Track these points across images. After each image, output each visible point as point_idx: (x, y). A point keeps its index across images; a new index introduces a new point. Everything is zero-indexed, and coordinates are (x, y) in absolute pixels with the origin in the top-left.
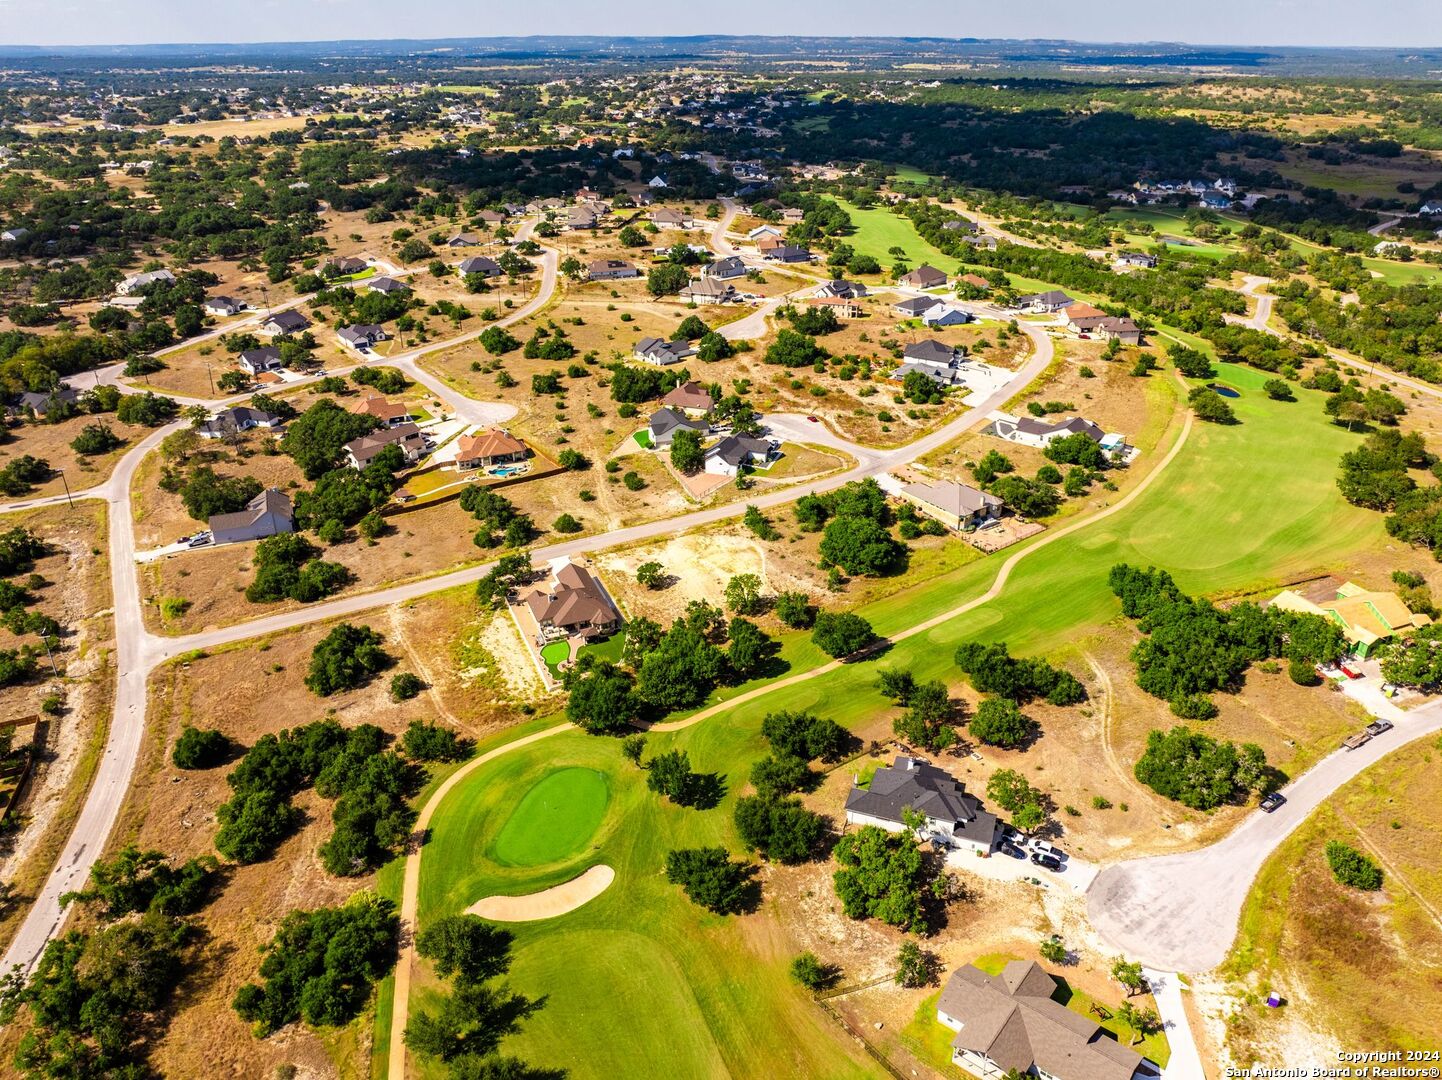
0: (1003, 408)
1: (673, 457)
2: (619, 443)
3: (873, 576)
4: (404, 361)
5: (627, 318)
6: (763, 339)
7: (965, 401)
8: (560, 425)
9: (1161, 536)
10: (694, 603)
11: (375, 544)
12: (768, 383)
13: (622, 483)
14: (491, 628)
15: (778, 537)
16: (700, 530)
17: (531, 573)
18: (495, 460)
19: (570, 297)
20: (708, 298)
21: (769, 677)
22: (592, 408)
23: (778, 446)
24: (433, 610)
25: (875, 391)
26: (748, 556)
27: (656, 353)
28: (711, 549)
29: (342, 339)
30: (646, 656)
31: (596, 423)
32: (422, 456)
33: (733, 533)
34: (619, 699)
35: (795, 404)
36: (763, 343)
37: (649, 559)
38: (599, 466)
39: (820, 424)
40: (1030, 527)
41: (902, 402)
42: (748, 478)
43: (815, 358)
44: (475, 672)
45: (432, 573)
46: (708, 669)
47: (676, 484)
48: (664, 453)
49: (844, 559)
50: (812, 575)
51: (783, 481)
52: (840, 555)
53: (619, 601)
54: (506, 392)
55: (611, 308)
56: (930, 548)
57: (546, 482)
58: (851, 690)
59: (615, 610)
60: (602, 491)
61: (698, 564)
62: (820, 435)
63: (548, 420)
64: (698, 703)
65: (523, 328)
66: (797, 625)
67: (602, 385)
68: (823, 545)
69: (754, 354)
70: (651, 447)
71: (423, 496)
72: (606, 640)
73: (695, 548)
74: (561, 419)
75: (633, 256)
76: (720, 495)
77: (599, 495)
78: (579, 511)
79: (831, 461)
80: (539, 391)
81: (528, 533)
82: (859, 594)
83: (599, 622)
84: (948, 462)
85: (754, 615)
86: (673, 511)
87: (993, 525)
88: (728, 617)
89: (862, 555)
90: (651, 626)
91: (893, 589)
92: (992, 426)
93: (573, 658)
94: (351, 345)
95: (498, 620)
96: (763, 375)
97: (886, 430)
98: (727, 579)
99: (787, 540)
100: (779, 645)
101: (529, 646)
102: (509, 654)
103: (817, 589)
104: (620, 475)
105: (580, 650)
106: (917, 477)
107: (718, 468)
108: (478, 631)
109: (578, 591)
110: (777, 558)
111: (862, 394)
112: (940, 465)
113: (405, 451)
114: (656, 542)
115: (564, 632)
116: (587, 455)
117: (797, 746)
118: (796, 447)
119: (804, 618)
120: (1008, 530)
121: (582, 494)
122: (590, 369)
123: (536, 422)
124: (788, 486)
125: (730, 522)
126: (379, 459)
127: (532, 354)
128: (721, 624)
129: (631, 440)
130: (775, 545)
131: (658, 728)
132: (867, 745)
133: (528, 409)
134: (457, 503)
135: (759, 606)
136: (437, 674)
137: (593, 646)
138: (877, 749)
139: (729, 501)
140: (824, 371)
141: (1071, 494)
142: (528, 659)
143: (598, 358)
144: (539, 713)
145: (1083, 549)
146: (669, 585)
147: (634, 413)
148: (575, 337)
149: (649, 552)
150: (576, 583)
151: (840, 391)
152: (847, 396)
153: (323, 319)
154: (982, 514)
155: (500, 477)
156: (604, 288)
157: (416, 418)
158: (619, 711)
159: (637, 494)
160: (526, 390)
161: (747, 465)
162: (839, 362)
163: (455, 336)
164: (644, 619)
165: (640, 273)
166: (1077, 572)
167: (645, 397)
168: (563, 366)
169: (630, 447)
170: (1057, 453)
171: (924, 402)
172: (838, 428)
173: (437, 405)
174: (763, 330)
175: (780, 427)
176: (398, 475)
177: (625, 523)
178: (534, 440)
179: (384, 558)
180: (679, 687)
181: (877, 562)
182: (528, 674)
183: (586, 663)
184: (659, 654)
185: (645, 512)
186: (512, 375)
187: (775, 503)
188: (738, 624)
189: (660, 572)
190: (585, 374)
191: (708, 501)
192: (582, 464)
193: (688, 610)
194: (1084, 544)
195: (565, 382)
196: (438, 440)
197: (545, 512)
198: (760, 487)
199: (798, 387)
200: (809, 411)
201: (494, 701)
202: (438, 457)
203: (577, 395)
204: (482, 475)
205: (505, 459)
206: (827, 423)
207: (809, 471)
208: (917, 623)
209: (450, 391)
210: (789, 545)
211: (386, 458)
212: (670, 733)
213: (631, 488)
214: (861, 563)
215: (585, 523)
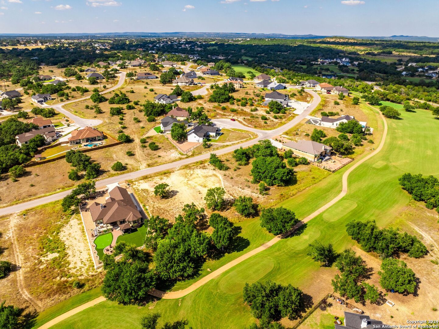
0: (311, 115)
1: (172, 135)
2: (147, 132)
3: (281, 186)
4: (58, 106)
5: (152, 90)
6: (206, 95)
7: (295, 112)
8: (120, 126)
9: (404, 161)
10: (188, 206)
11: (17, 181)
12: (211, 108)
13: (148, 148)
14: (68, 226)
15: (227, 169)
16: (187, 167)
17: (95, 193)
18: (88, 140)
19: (130, 85)
20: (184, 84)
21: (238, 251)
22: (135, 119)
23: (220, 130)
24: (37, 216)
25: (257, 110)
26: (213, 179)
27: (163, 99)
28: (194, 176)
29: (33, 100)
30: (160, 242)
31: (137, 125)
32: (54, 141)
33: (204, 168)
34: (139, 279)
35: (224, 115)
36: (207, 96)
37: (161, 182)
38: (137, 141)
39: (236, 122)
40: (346, 160)
41: (269, 113)
42: (208, 143)
43: (228, 99)
44: (51, 256)
45: (43, 195)
46: (201, 250)
47: (174, 147)
48: (168, 134)
49: (266, 177)
50: (249, 187)
51: (225, 144)
52: (263, 176)
53: (144, 206)
54: (99, 115)
55: (146, 88)
56: (304, 171)
57: (111, 149)
58: (291, 257)
59: (141, 212)
60: (138, 151)
61: (187, 184)
62: (237, 125)
63: (116, 124)
64: (196, 274)
65: (109, 94)
66: (248, 215)
67: (141, 111)
68: (253, 171)
69: (204, 100)
70: (162, 132)
71: (48, 158)
72: (135, 230)
73: (185, 176)
74: (121, 123)
75: (154, 73)
76: (196, 151)
77: (137, 154)
78: (126, 160)
79: (245, 135)
80: (113, 114)
81: (98, 172)
82: (277, 195)
83: (131, 220)
84: (297, 134)
85: (222, 210)
86: (173, 159)
87: (329, 159)
88: (208, 213)
89: (276, 175)
90: (162, 221)
91: (294, 192)
92: (309, 121)
93: (114, 244)
94: (36, 101)
95: (73, 221)
96: (208, 106)
97: (266, 123)
98: (205, 191)
99: (232, 170)
100: (240, 228)
101: (88, 236)
102: (75, 242)
103: (254, 194)
104: (147, 144)
105: (119, 238)
106: (285, 140)
107: (194, 139)
108: (59, 229)
109: (119, 202)
110: (229, 179)
111: (252, 111)
112: (294, 135)
113: (46, 138)
114: (165, 173)
115: (110, 227)
116: (131, 137)
117: (272, 311)
118: (228, 130)
119: (252, 211)
120: (337, 161)
121: (127, 153)
122: (136, 107)
123: (110, 125)
124: (227, 146)
125: (202, 162)
126: (31, 142)
127: (112, 102)
128: (204, 217)
129: (153, 131)
130: (227, 172)
131: (169, 296)
132: (316, 301)
133: (107, 121)
134: (64, 160)
135: (225, 205)
136: (27, 259)
137: (127, 235)
138: (324, 304)
139: (200, 153)
140: (234, 104)
141: (356, 145)
142: (86, 246)
143: (139, 103)
144: (86, 287)
145: (374, 168)
146: (173, 196)
147: (154, 120)
148: (130, 96)
149: (161, 179)
150: (119, 197)
151: (242, 110)
152: (245, 111)
153: (28, 94)
154: (324, 154)
155: (89, 147)
156: (143, 82)
157: (56, 126)
158: (140, 288)
159: (155, 152)
160: (108, 114)
161: (207, 137)
162: (240, 101)
163: (81, 97)
164: (158, 217)
165: (157, 78)
166: (379, 180)
167: (159, 114)
168: (124, 106)
169: (152, 133)
170: (343, 129)
171: (278, 113)
172: (244, 123)
173: (67, 121)
174: (206, 93)
175: (219, 123)
176: (39, 149)
177: (149, 166)
178: (108, 132)
179: (19, 188)
180: (181, 265)
181: (284, 178)
182: (85, 256)
183: (120, 249)
184: (168, 240)
185: (159, 160)
186: (102, 109)
187: (223, 153)
188: (215, 218)
189: (167, 188)
190: (133, 108)
191: (190, 154)
192: (129, 140)
193: (184, 210)
194: (374, 166)
195: (125, 111)
196: (63, 134)
197: (109, 162)
198: (215, 147)
199: (224, 109)
200: (231, 117)
201: (58, 278)
202: (61, 140)
203: (129, 115)
204: (80, 147)
205: (93, 139)
206: (239, 121)
207: (236, 140)
208: (313, 210)
209: (75, 116)
210: (234, 172)
211: (35, 141)
212: (177, 300)
213: (152, 150)
214: (275, 179)
215: (128, 166)
